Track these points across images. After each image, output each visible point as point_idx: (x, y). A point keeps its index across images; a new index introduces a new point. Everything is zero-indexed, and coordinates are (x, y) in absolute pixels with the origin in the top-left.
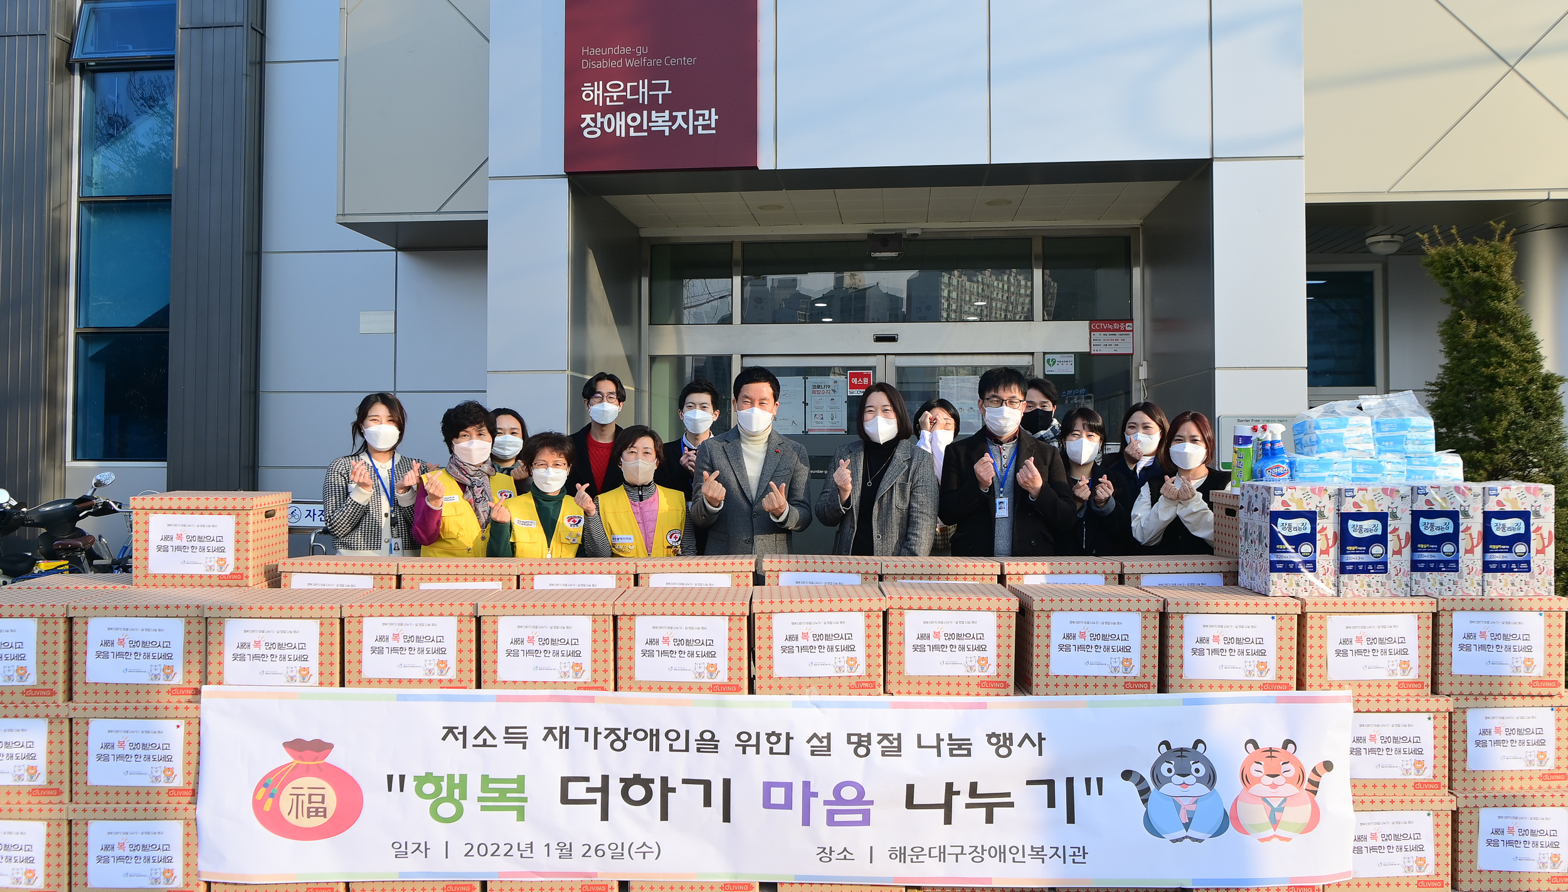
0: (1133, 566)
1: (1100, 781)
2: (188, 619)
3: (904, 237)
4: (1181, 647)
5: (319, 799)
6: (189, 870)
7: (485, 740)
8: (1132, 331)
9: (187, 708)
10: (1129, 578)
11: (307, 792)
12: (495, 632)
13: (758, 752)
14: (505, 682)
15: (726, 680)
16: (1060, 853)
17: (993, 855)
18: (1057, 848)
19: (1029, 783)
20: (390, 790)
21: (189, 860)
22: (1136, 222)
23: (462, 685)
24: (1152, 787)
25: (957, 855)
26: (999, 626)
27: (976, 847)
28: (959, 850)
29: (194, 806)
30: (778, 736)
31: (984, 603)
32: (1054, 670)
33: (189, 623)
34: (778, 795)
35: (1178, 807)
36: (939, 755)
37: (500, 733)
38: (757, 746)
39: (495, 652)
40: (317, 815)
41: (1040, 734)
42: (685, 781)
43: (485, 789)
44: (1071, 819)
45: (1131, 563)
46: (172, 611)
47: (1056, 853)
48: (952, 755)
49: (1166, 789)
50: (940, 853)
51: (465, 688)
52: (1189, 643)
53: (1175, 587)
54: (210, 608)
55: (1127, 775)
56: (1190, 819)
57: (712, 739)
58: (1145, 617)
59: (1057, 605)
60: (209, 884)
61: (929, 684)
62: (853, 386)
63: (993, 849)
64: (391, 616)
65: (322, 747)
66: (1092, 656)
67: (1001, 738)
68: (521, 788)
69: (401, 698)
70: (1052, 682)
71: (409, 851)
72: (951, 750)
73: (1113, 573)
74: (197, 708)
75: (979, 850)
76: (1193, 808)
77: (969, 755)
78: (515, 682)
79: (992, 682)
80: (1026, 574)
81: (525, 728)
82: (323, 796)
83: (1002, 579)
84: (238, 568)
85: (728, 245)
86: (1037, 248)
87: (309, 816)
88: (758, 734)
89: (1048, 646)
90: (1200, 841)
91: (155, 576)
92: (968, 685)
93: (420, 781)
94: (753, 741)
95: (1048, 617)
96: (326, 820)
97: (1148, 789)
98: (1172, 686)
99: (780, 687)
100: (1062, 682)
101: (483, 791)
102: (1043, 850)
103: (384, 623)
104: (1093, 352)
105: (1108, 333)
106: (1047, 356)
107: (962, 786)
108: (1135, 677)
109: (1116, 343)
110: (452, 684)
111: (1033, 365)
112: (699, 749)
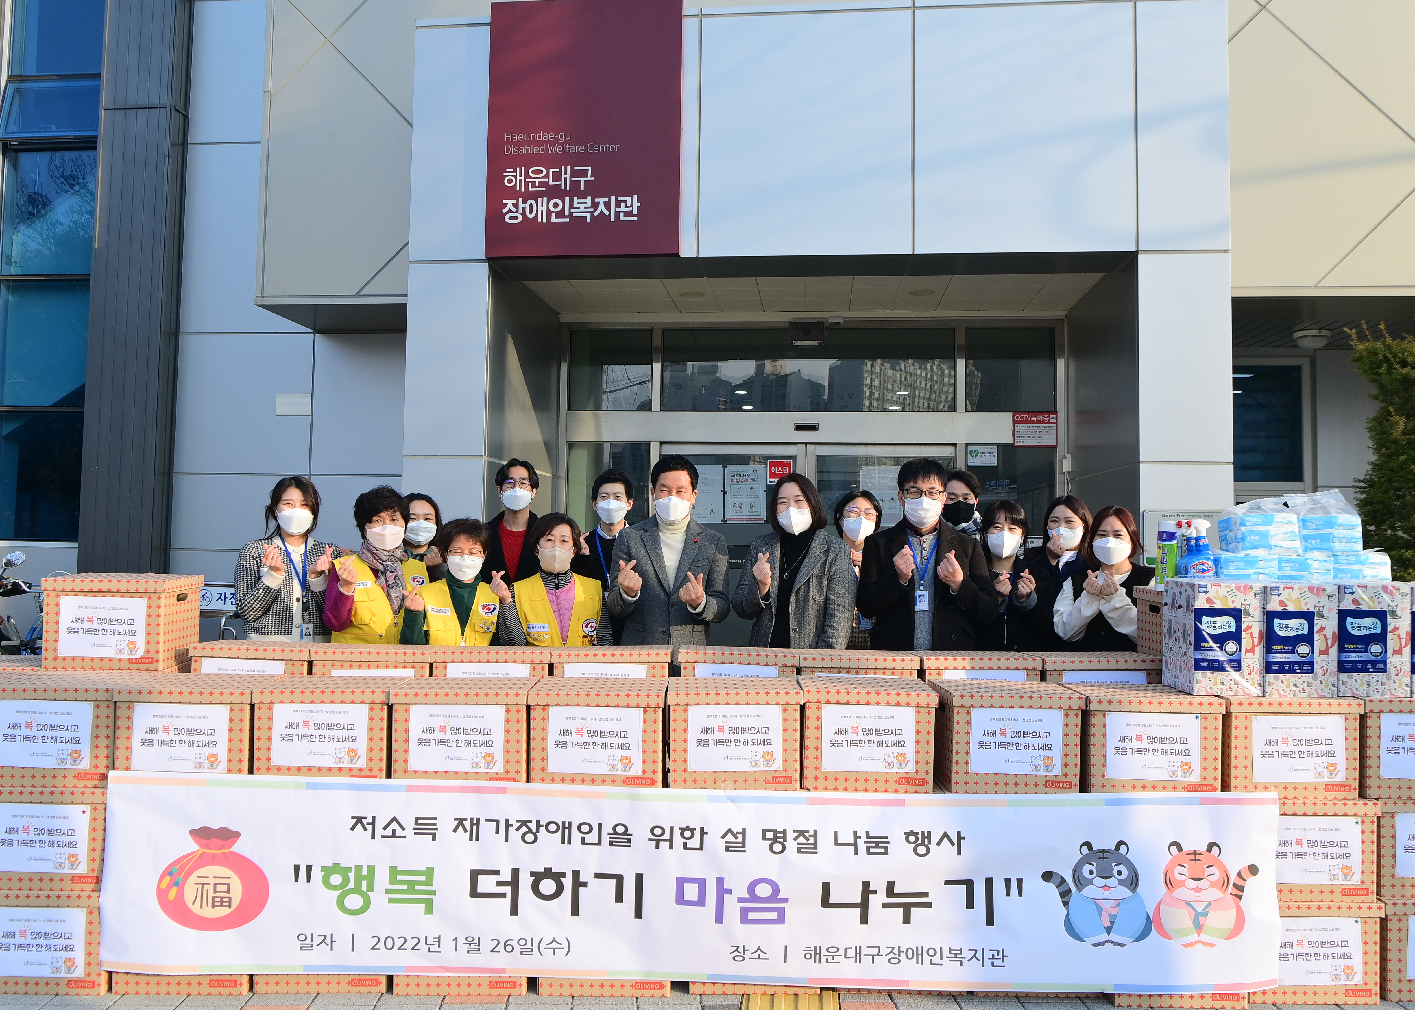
0: (1055, 662)
1: (1020, 881)
2: (97, 703)
3: (826, 325)
4: (1104, 745)
5: (225, 888)
6: (91, 959)
7: (394, 831)
8: (1056, 423)
9: (93, 793)
10: (1051, 675)
11: (212, 881)
12: (407, 721)
13: (671, 847)
14: (416, 772)
15: (640, 773)
16: (979, 955)
17: (910, 956)
18: (976, 951)
19: (948, 883)
20: (297, 880)
21: (91, 949)
22: (1060, 313)
23: (373, 774)
24: (1074, 889)
25: (873, 956)
26: (918, 722)
27: (893, 948)
28: (875, 951)
29: (97, 894)
30: (692, 830)
31: (903, 698)
32: (973, 768)
33: (98, 707)
34: (691, 892)
35: (1100, 910)
36: (856, 853)
37: (409, 824)
38: (671, 840)
39: (406, 741)
40: (221, 905)
41: (959, 833)
42: (597, 876)
43: (393, 880)
44: (990, 921)
45: (1053, 660)
46: (82, 695)
47: (974, 956)
48: (869, 853)
49: (1088, 891)
50: (856, 953)
51: (375, 777)
52: (1112, 742)
53: (1097, 684)
54: (119, 692)
55: (1047, 876)
56: (1112, 923)
57: (625, 833)
58: (1067, 715)
59: (977, 701)
60: (110, 973)
61: (846, 780)
62: (772, 475)
63: (910, 951)
64: (302, 702)
65: (229, 836)
66: (1013, 753)
67: (920, 836)
68: (430, 882)
69: (310, 786)
70: (972, 780)
71: (315, 943)
72: (868, 848)
73: (1034, 669)
74: (103, 794)
75: (896, 951)
76: (1115, 911)
77: (886, 853)
78: (426, 772)
79: (911, 779)
80: (946, 669)
81: (435, 819)
82: (229, 885)
83: (921, 674)
84: (148, 652)
85: (648, 331)
86: (960, 338)
87: (213, 906)
88: (672, 829)
89: (968, 743)
90: (1122, 945)
91: (64, 659)
92: (886, 781)
93: (328, 871)
94: (667, 836)
95: (968, 713)
96: (230, 910)
97: (1069, 891)
98: (1094, 786)
99: (695, 781)
100: (982, 780)
101: (391, 883)
102: (961, 953)
103: (294, 711)
104: (1016, 444)
105: (1031, 425)
106: (970, 448)
107: (879, 885)
108: (1056, 776)
109: (1040, 434)
110: (362, 774)
111: (955, 456)
112: (611, 844)
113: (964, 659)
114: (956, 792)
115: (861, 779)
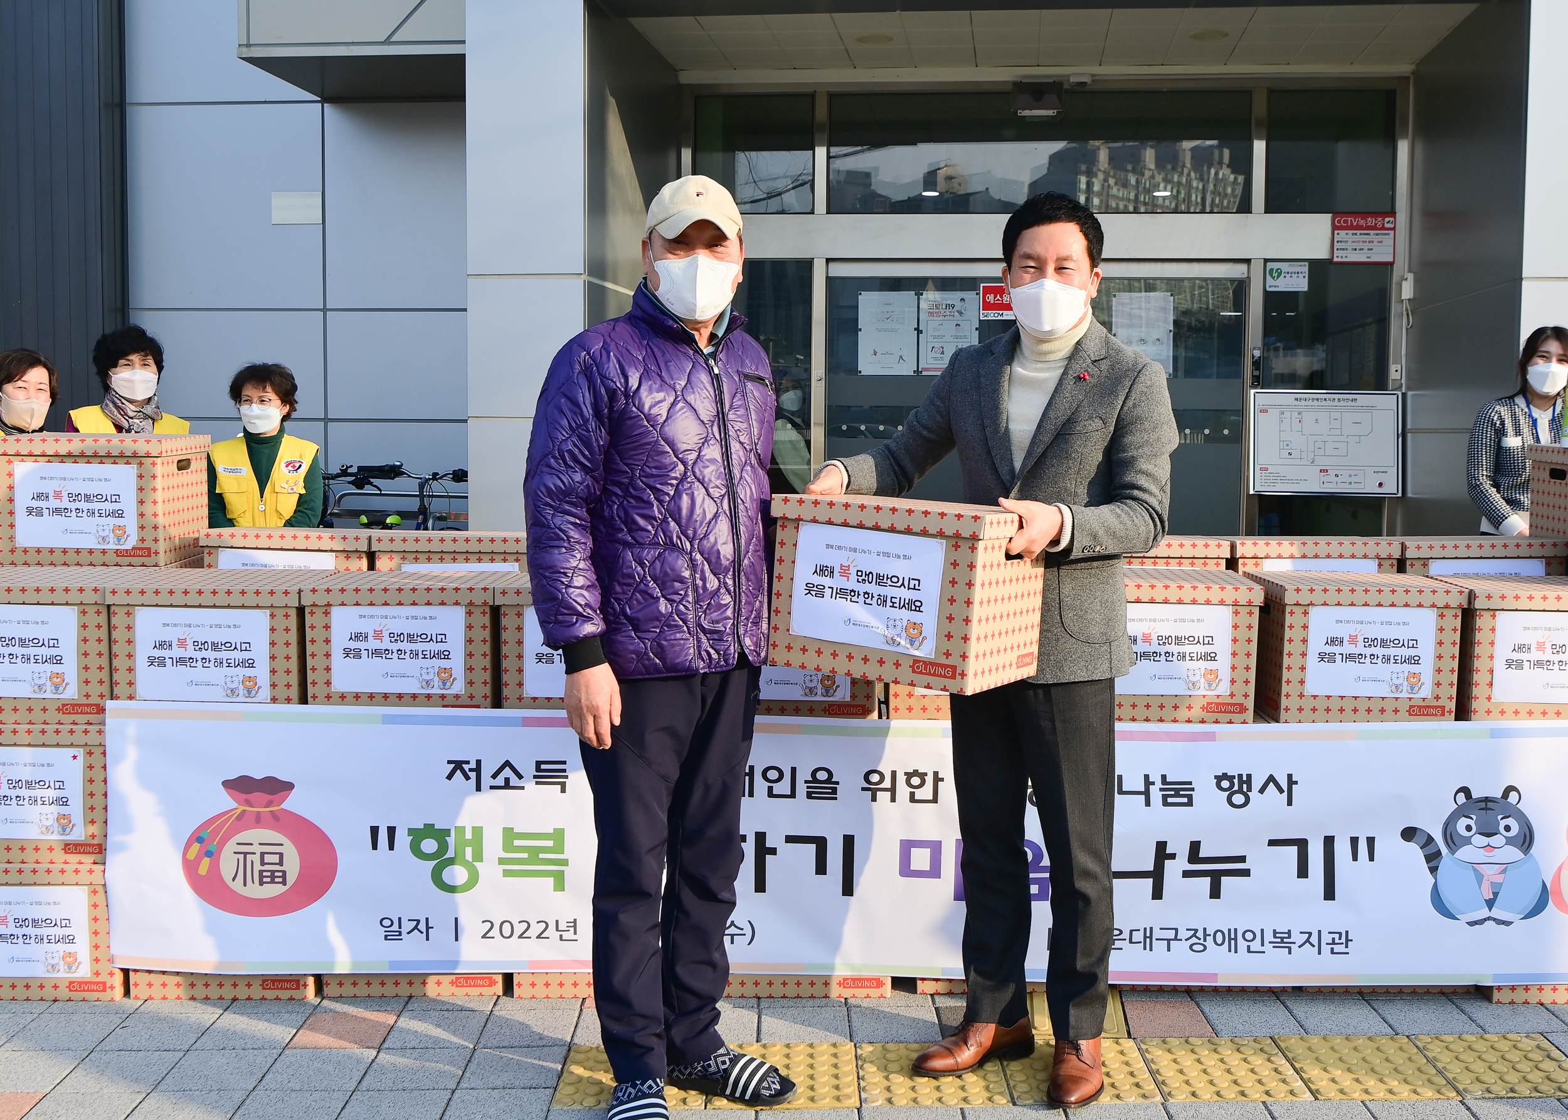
0: (1419, 547)
1: (1371, 841)
2: (82, 607)
3: (1066, 86)
4: (1491, 657)
5: (276, 858)
6: (98, 954)
7: (507, 780)
8: (1394, 229)
9: (86, 732)
10: (1412, 565)
11: (258, 849)
12: (519, 629)
13: (893, 799)
14: (535, 699)
15: (848, 699)
16: (1314, 939)
17: (1219, 941)
18: (1310, 934)
19: (1272, 843)
20: (375, 847)
21: (98, 940)
22: (1404, 68)
23: (474, 703)
24: (1444, 850)
25: (1169, 940)
26: (1235, 627)
27: (1196, 931)
28: (1171, 934)
29: (102, 867)
30: (922, 776)
31: (1215, 594)
32: (1310, 688)
33: (84, 613)
34: (921, 859)
35: (1479, 877)
36: (1148, 803)
37: (528, 770)
38: (893, 790)
39: (520, 657)
40: (272, 882)
41: (1290, 776)
42: (790, 839)
43: (508, 846)
44: (1329, 893)
45: (1416, 544)
46: (59, 596)
47: (1308, 941)
48: (1166, 804)
49: (1464, 853)
50: (1145, 937)
51: (478, 707)
52: (1503, 651)
53: (1477, 576)
54: (114, 592)
55: (1409, 834)
56: (1496, 894)
57: (829, 780)
58: (1442, 616)
59: (1319, 597)
60: (126, 972)
61: (1134, 706)
62: (987, 306)
63: (1219, 935)
64: (372, 604)
65: (277, 787)
66: (1366, 669)
67: (1236, 781)
68: (559, 847)
69: (387, 720)
70: (1307, 704)
71: (404, 930)
72: (1165, 797)
73: (1390, 557)
74: (100, 732)
75: (1200, 934)
76: (1498, 879)
77: (1190, 803)
78: (549, 699)
80: (1267, 557)
81: (564, 763)
82: (281, 855)
83: (1232, 563)
84: (143, 540)
85: (806, 98)
86: (1260, 107)
87: (261, 883)
88: (894, 774)
89: (1304, 655)
90: (1507, 923)
91: (25, 551)
92: (1190, 709)
93: (417, 835)
94: (887, 784)
95: (1306, 613)
96: (285, 888)
97: (1438, 854)
98: (1475, 712)
99: (924, 709)
100: (1321, 705)
101: (505, 850)
102: (1289, 937)
103: (361, 616)
104: (1336, 259)
105: (1359, 232)
106: (1270, 265)
107: (1179, 847)
108: (1424, 699)
109: (1370, 246)
110: (459, 703)
111: (1249, 277)
112: (809, 796)
113: (1292, 544)
114: (1286, 722)
115: (1155, 705)
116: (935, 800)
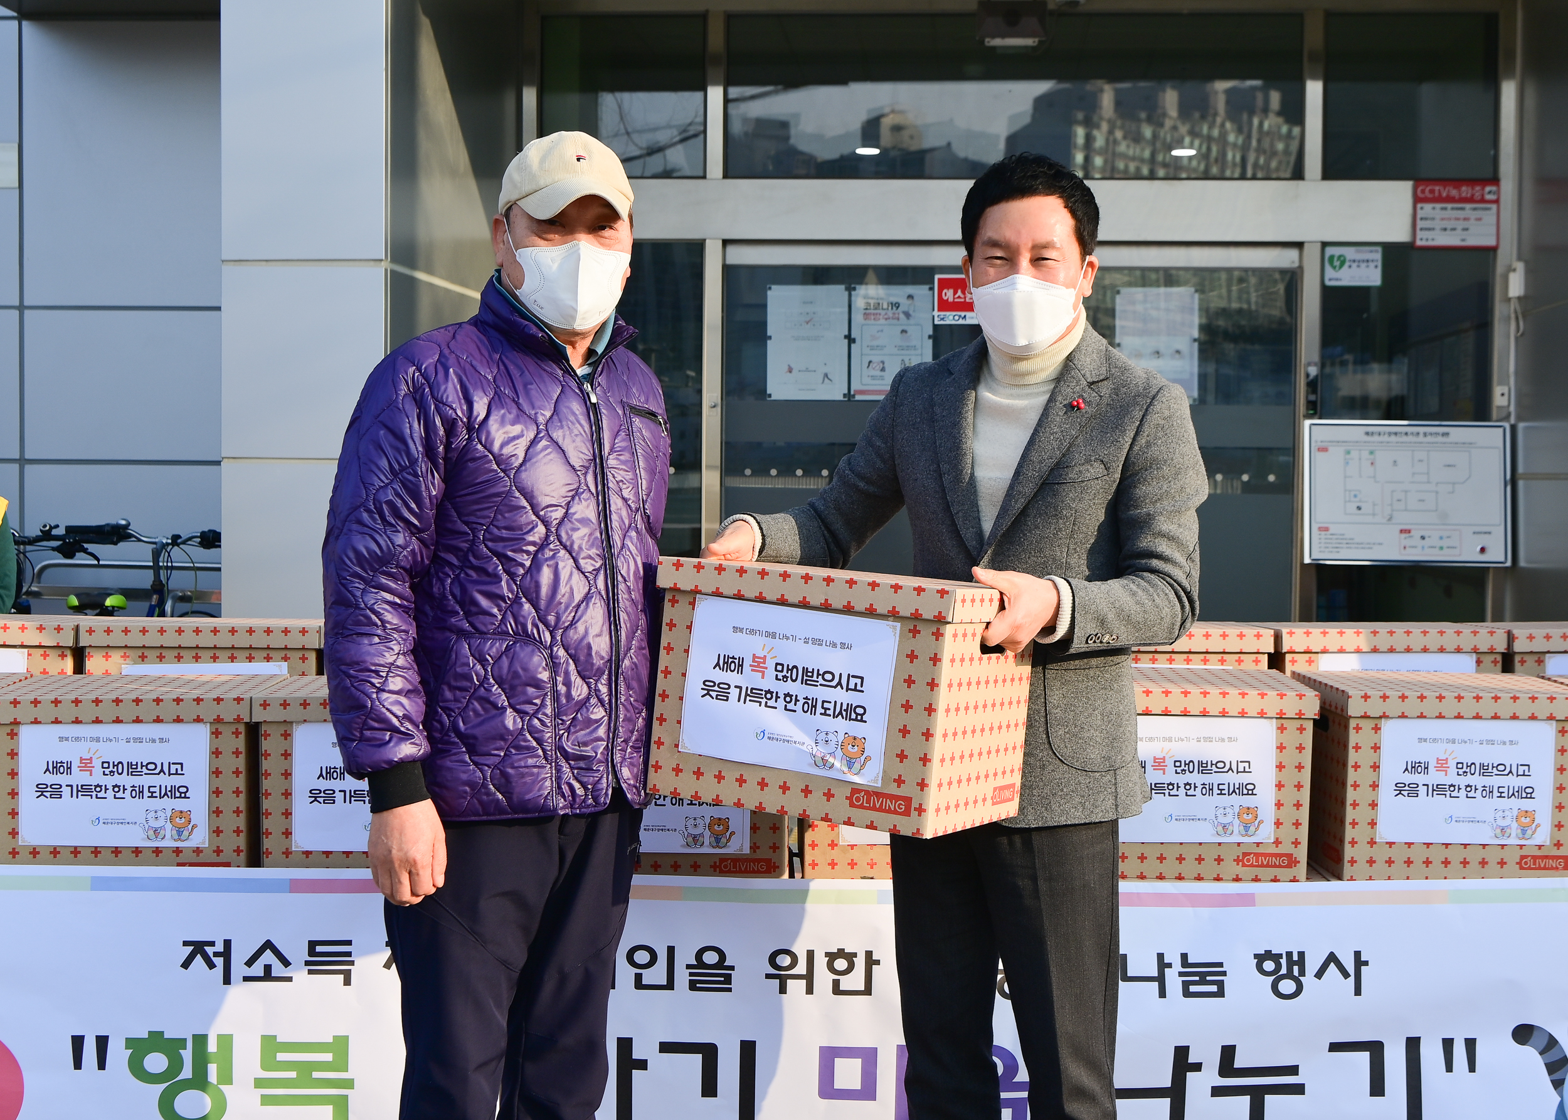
0: (1531, 638)
1: (1470, 1044)
3: (1051, 6)
7: (268, 968)
8: (1497, 201)
10: (1523, 662)
12: (287, 755)
13: (810, 990)
14: (308, 853)
15: (747, 850)
19: (1335, 1047)
20: (78, 1065)
23: (222, 858)
26: (1281, 748)
30: (850, 957)
31: (1253, 702)
32: (1384, 833)
34: (848, 1073)
36: (1162, 994)
37: (298, 953)
38: (809, 977)
39: (287, 794)
41: (1357, 954)
42: (666, 1048)
43: (268, 1062)
45: (1527, 632)
48: (1187, 994)
51: (227, 865)
55: (1523, 1034)
57: (720, 964)
58: (1563, 732)
59: (1393, 706)
61: (1142, 858)
62: (944, 306)
64: (77, 721)
66: (1460, 805)
67: (1283, 961)
68: (341, 1063)
69: (99, 884)
70: (1382, 855)
72: (1186, 985)
73: (1492, 651)
77: (1220, 993)
78: (327, 853)
80: (1325, 651)
81: (349, 943)
83: (1276, 660)
85: (697, 19)
86: (1314, 35)
88: (810, 955)
89: (1375, 786)
92: (1219, 860)
93: (139, 1048)
94: (801, 968)
95: (1377, 729)
99: (852, 864)
100: (1399, 856)
101: (265, 1066)
103: (61, 739)
104: (1419, 243)
105: (1449, 206)
106: (1329, 251)
107: (1207, 1054)
108: (1540, 847)
109: (1465, 224)
110: (201, 859)
111: (1301, 268)
112: (693, 986)
113: (1358, 633)
114: (1352, 879)
115: (1171, 856)
116: (868, 991)
